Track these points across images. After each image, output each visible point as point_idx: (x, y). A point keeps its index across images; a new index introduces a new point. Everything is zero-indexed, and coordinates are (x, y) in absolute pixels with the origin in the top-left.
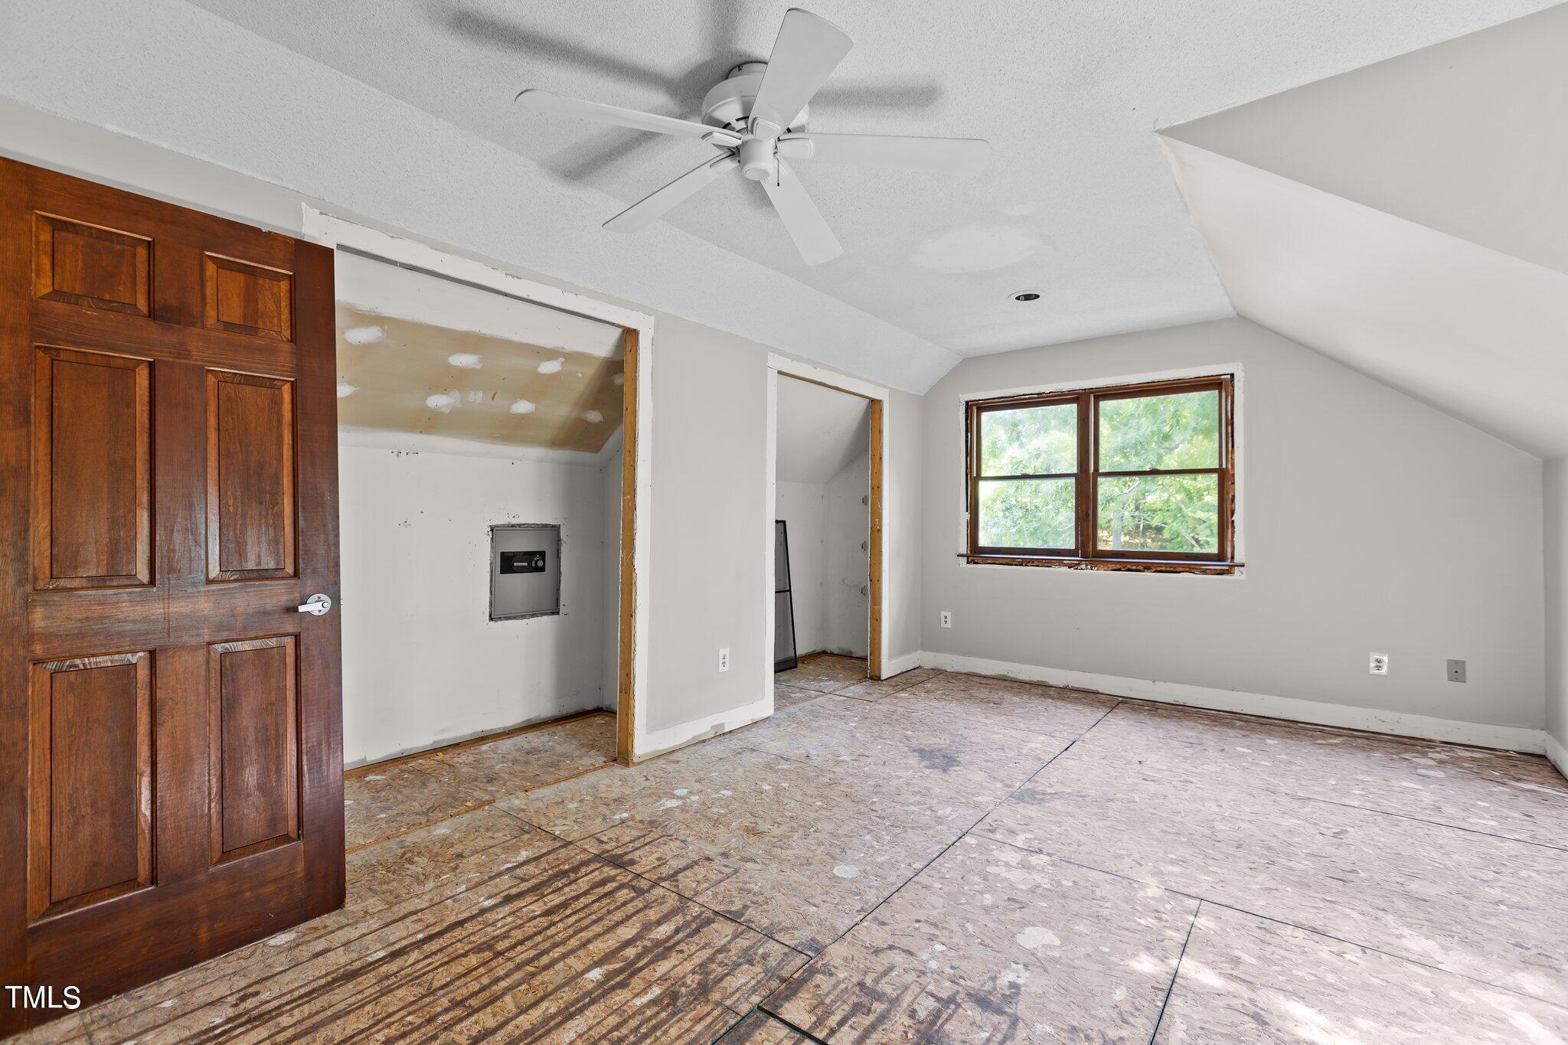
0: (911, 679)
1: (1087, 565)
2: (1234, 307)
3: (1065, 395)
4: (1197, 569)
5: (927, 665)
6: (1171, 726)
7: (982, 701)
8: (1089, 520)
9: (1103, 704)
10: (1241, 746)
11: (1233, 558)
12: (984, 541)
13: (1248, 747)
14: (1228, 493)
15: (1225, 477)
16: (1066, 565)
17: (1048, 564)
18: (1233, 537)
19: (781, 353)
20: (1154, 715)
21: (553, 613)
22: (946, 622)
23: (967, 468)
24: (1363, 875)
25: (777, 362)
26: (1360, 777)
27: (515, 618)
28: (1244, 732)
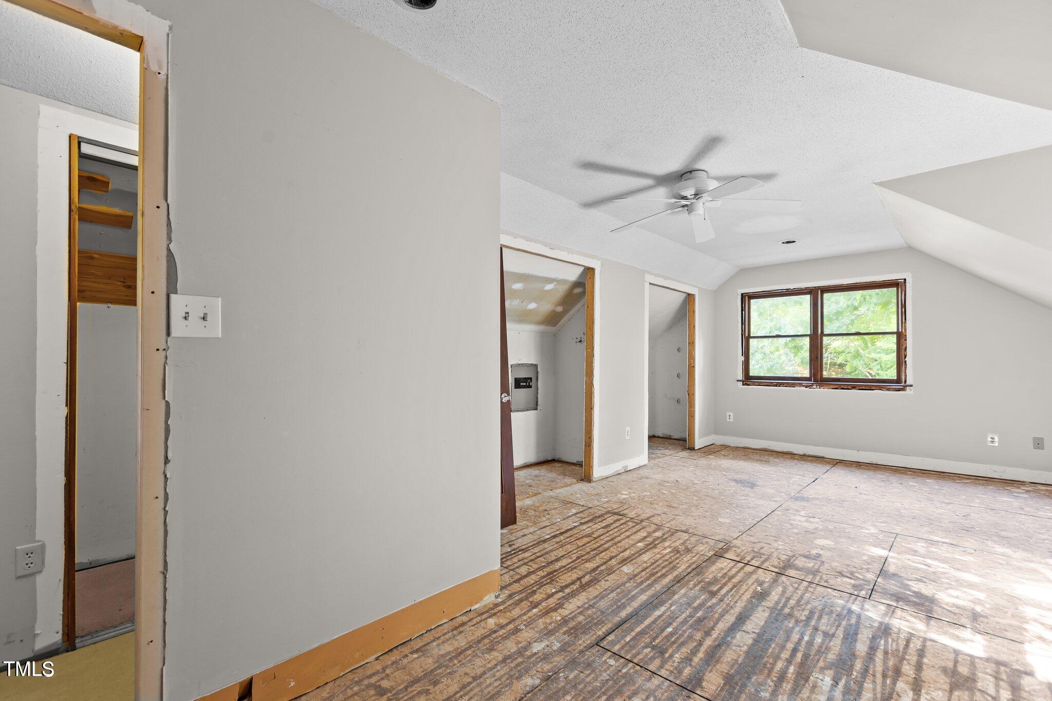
0: (710, 450)
1: (817, 386)
2: (906, 243)
3: (802, 290)
4: (884, 388)
5: (718, 443)
6: (871, 473)
7: (757, 460)
8: (818, 361)
9: (828, 463)
10: (912, 482)
11: (905, 382)
12: (752, 373)
13: (916, 483)
14: (902, 345)
15: (901, 337)
16: (804, 386)
17: (793, 385)
18: (905, 370)
19: (650, 273)
20: (860, 468)
21: (535, 409)
22: (730, 418)
23: (742, 331)
24: (976, 529)
25: (650, 278)
26: (980, 496)
27: (520, 411)
28: (913, 477)
